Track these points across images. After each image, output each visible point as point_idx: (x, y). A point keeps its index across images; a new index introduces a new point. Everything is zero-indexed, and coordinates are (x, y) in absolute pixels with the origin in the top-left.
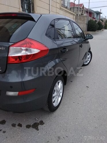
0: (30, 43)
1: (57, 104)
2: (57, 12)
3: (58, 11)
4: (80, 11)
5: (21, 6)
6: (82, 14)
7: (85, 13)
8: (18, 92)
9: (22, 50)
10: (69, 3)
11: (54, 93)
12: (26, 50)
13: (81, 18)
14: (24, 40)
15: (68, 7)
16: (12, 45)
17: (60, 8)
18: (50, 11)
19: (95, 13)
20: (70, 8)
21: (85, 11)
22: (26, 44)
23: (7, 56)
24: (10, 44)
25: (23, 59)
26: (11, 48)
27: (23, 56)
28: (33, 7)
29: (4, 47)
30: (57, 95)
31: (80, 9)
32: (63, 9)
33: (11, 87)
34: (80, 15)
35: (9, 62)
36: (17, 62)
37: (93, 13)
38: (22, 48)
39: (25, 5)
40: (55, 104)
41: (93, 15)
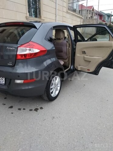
0: (33, 45)
1: (55, 95)
2: (64, 16)
3: (65, 14)
4: (90, 14)
5: (28, 11)
6: (91, 17)
7: (95, 16)
8: (23, 81)
9: (26, 50)
10: (78, 5)
11: (52, 86)
12: (30, 50)
13: (90, 21)
14: (28, 42)
15: (77, 9)
16: (20, 46)
17: (67, 12)
18: (57, 15)
19: (106, 16)
20: (79, 11)
21: (95, 13)
22: (30, 46)
23: (16, 54)
24: (19, 45)
25: (27, 56)
26: (19, 48)
27: (27, 54)
28: (40, 11)
29: (14, 47)
30: (55, 88)
31: (90, 11)
32: (70, 13)
33: (19, 76)
34: (89, 18)
35: (17, 58)
36: (23, 58)
37: (104, 16)
38: (27, 48)
39: (32, 10)
40: (53, 95)
41: (104, 18)
